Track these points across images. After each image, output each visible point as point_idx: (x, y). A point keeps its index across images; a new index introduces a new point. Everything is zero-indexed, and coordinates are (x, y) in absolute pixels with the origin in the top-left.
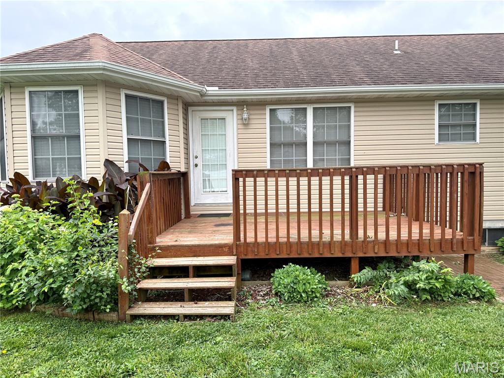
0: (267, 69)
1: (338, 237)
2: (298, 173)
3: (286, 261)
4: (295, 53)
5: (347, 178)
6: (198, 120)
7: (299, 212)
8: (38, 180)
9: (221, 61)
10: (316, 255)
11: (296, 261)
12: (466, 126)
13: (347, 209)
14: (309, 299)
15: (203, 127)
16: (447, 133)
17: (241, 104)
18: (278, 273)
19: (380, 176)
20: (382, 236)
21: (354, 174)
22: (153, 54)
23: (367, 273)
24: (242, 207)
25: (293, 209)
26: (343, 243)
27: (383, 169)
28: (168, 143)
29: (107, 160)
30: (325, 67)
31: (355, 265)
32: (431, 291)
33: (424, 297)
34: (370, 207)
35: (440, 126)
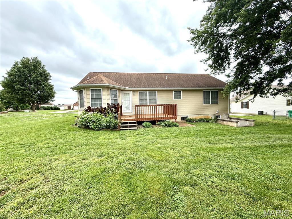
0: (138, 82)
1: (154, 117)
2: (147, 106)
3: (145, 121)
4: (144, 78)
5: (155, 106)
6: (123, 94)
7: (145, 114)
8: (93, 107)
9: (127, 80)
10: (150, 120)
11: (146, 121)
12: (179, 96)
13: (155, 113)
14: (149, 127)
15: (124, 95)
16: (175, 97)
17: (133, 91)
18: (144, 123)
19: (163, 106)
20: (161, 117)
21: (156, 106)
22: (109, 77)
23: (159, 123)
24: (137, 113)
25: (144, 114)
26: (155, 118)
27: (163, 105)
28: (118, 99)
29: (107, 103)
30: (151, 82)
31: (157, 121)
32: (169, 125)
33: (167, 126)
34: (161, 113)
35: (174, 96)
